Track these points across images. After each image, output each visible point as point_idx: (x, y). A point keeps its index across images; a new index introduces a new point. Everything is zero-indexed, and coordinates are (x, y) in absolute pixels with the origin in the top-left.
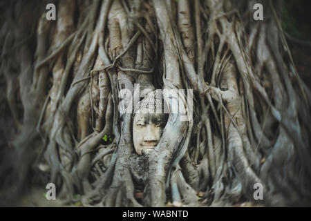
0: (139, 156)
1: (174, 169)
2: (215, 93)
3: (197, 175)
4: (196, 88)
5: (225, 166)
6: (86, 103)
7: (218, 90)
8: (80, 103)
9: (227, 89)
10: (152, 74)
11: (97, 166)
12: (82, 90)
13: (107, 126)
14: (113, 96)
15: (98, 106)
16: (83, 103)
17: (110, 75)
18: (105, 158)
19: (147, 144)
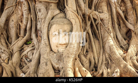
0: (55, 53)
1: (76, 59)
2: (95, 14)
3: (87, 62)
4: (84, 12)
5: (104, 56)
6: (15, 21)
7: (97, 13)
8: (11, 20)
9: (102, 12)
10: (58, 3)
11: (24, 58)
12: (12, 12)
13: (28, 34)
14: (32, 16)
15: (22, 22)
16: (13, 20)
17: (30, 3)
18: (29, 53)
19: (60, 46)
